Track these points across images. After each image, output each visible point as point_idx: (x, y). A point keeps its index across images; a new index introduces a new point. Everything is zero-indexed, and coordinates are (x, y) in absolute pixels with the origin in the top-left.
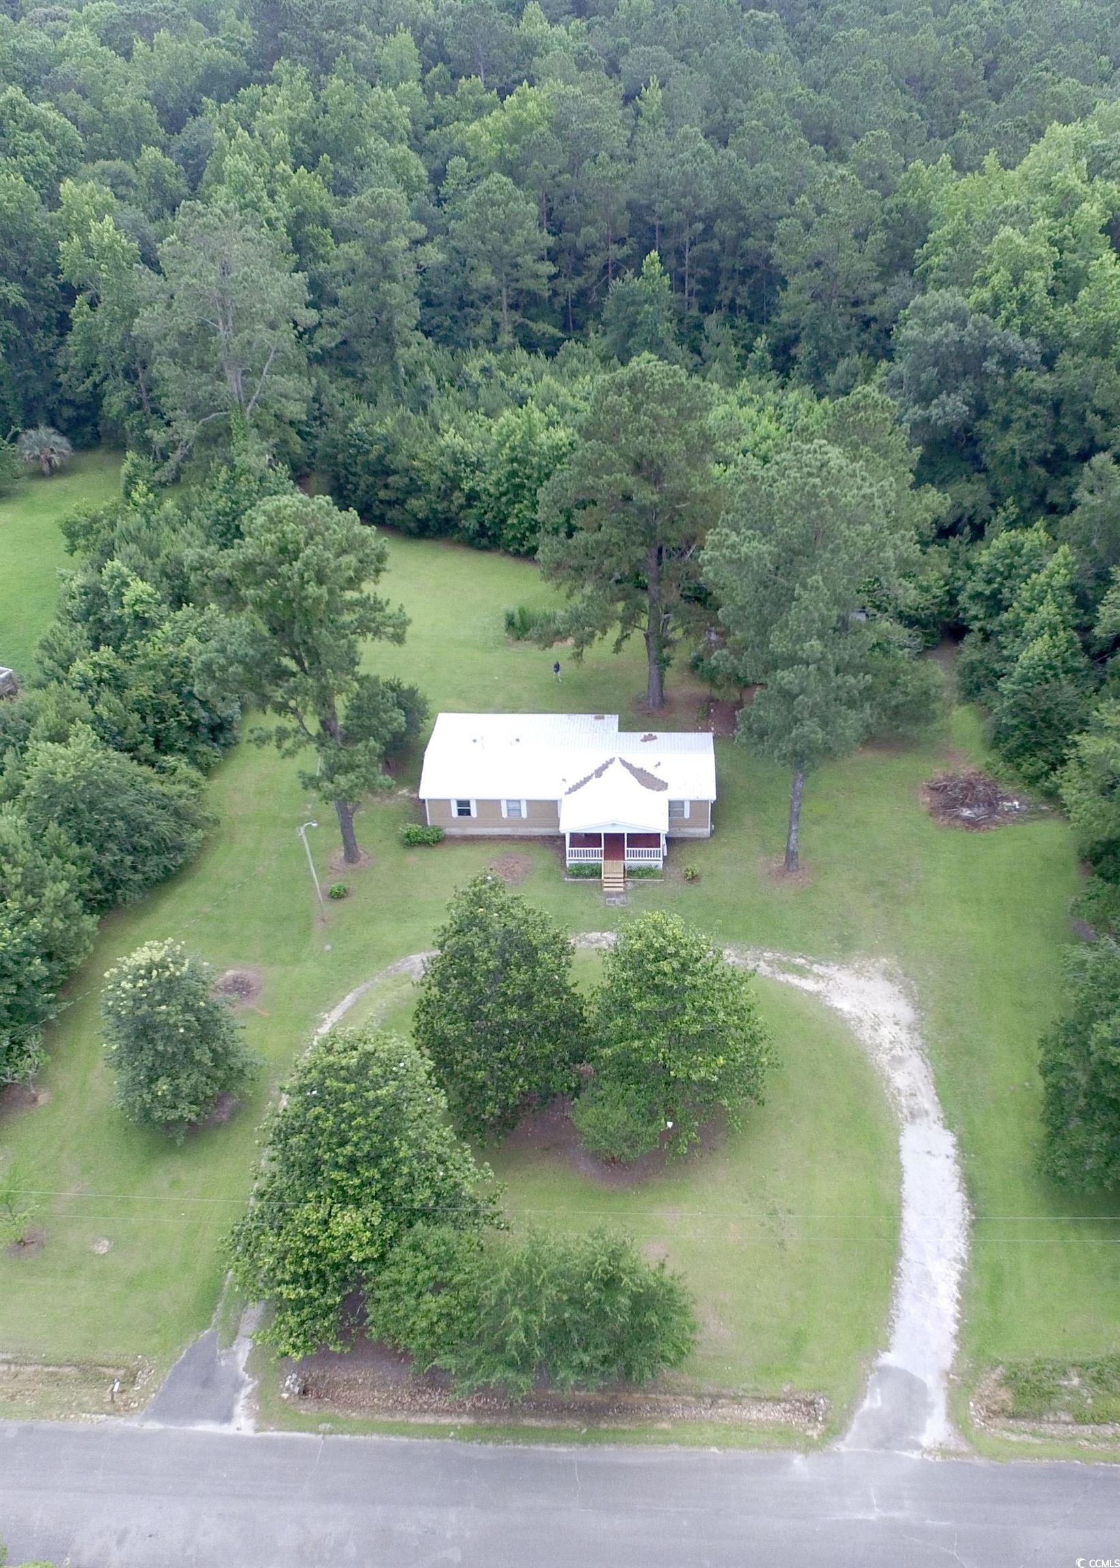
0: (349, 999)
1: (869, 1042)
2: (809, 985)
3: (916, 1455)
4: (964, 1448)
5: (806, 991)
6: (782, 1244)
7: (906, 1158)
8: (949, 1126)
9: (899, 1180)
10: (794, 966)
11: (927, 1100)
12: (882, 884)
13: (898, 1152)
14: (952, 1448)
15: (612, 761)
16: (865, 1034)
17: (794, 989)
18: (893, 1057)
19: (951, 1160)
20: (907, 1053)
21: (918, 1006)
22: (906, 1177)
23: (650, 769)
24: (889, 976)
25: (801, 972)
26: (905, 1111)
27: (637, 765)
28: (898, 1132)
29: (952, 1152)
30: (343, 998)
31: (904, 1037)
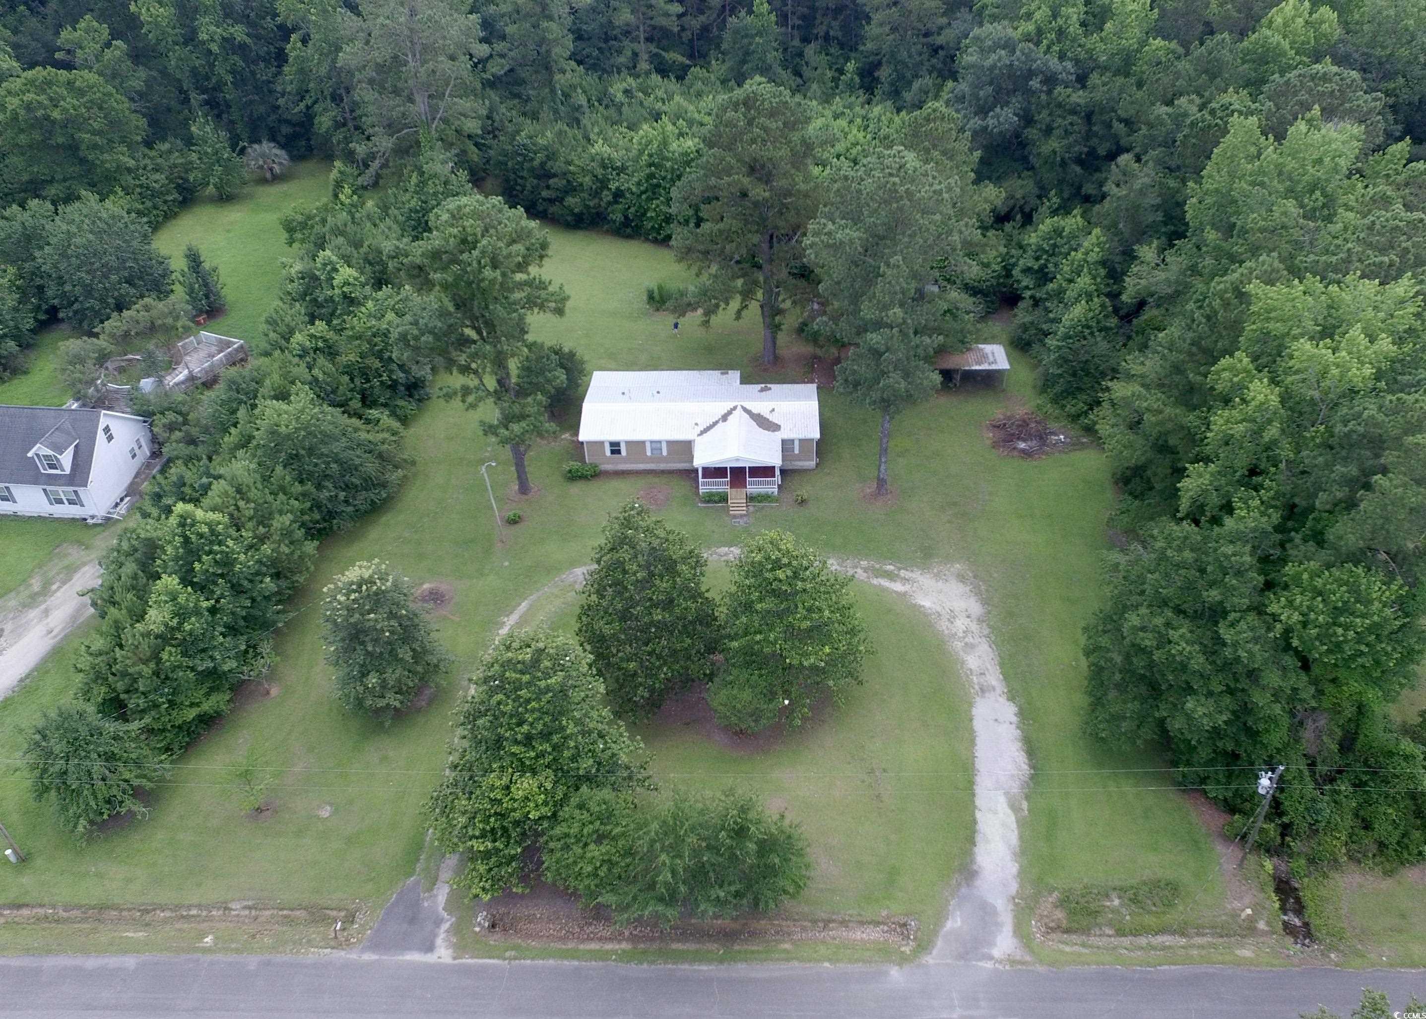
0: (524, 605)
1: (946, 632)
2: (898, 587)
3: (989, 965)
4: (1028, 958)
5: (896, 592)
6: (878, 796)
7: (978, 724)
8: (1011, 698)
9: (972, 742)
10: (886, 571)
11: (994, 678)
12: (955, 504)
13: (971, 720)
14: (1018, 958)
15: (735, 408)
16: (943, 625)
17: (884, 590)
18: (966, 644)
19: (1014, 726)
20: (977, 640)
21: (985, 602)
22: (978, 741)
23: (765, 413)
24: (961, 578)
25: (891, 576)
26: (977, 687)
27: (755, 411)
28: (971, 705)
29: (1015, 719)
30: (520, 604)
31: (974, 627)
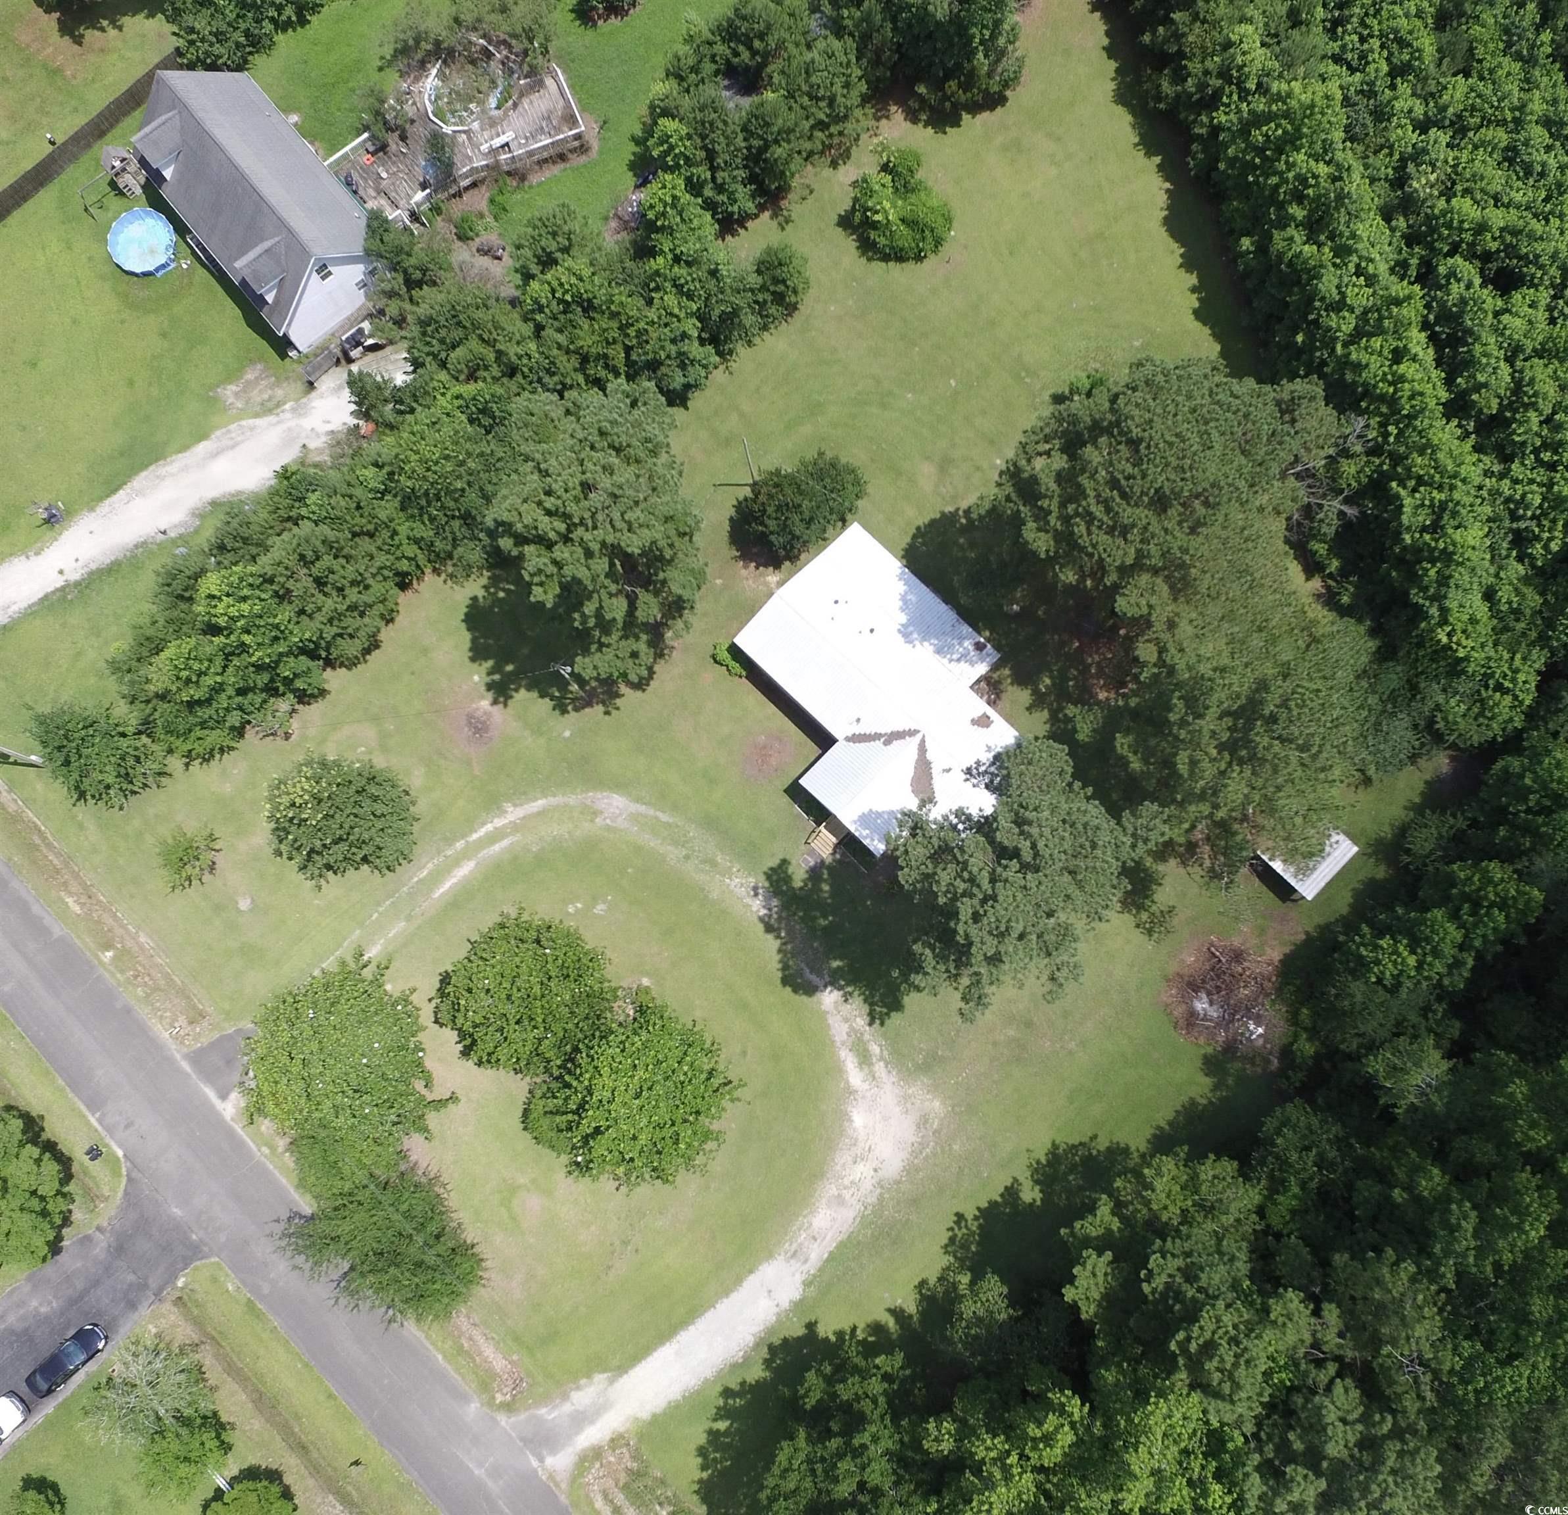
0: (541, 803)
1: (838, 1168)
2: (855, 1077)
3: (535, 1463)
4: (563, 1486)
5: (847, 1082)
6: (609, 1267)
7: (752, 1282)
8: (807, 1284)
9: (727, 1293)
10: (866, 1050)
11: (817, 1254)
13: (751, 1272)
14: (558, 1479)
15: (912, 733)
16: (843, 1158)
17: (838, 1070)
18: (839, 1196)
19: (777, 1310)
20: (854, 1201)
21: (910, 1170)
22: (734, 1296)
23: (936, 770)
24: (923, 1121)
25: (864, 1059)
26: (794, 1246)
27: (929, 756)
28: (770, 1256)
29: (785, 1305)
30: (536, 799)
